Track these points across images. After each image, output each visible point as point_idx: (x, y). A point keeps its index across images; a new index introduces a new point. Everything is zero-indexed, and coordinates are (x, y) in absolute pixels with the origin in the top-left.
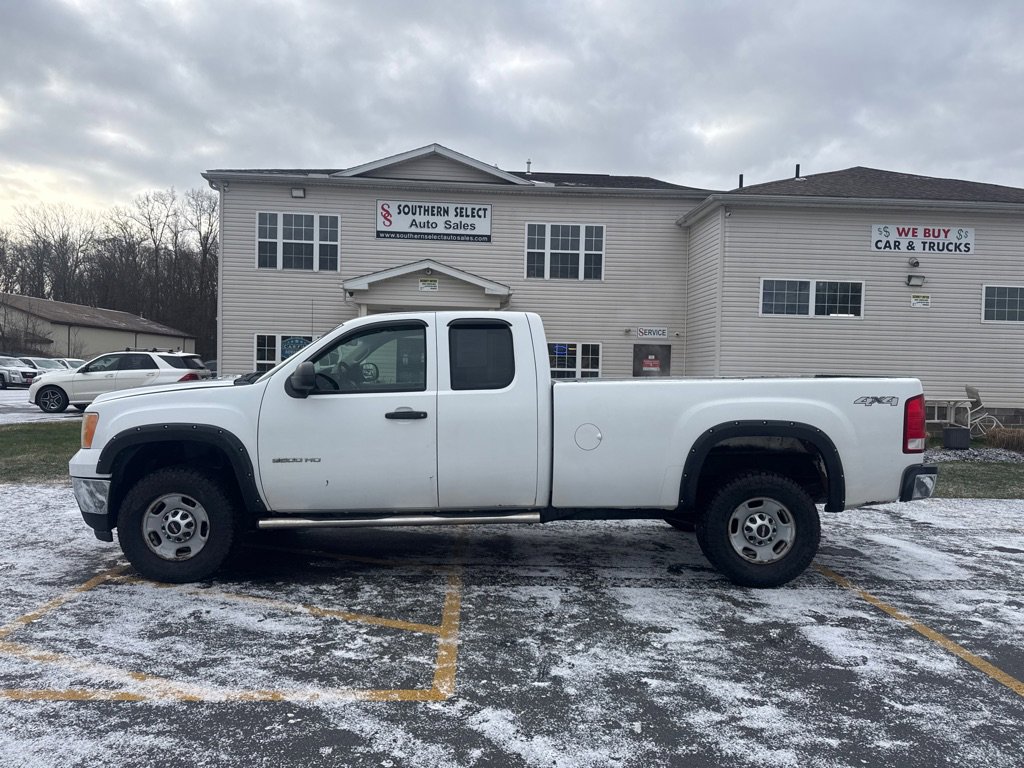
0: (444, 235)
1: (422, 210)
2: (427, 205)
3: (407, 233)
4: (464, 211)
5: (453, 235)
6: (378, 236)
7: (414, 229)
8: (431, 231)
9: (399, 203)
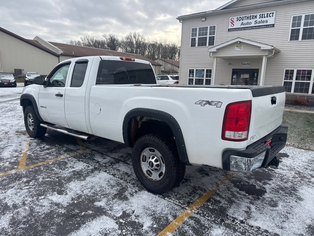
0: (254, 27)
1: (246, 18)
2: (248, 15)
3: (239, 28)
4: (263, 15)
5: (258, 26)
6: (229, 31)
7: (242, 26)
8: (249, 26)
9: (237, 17)
